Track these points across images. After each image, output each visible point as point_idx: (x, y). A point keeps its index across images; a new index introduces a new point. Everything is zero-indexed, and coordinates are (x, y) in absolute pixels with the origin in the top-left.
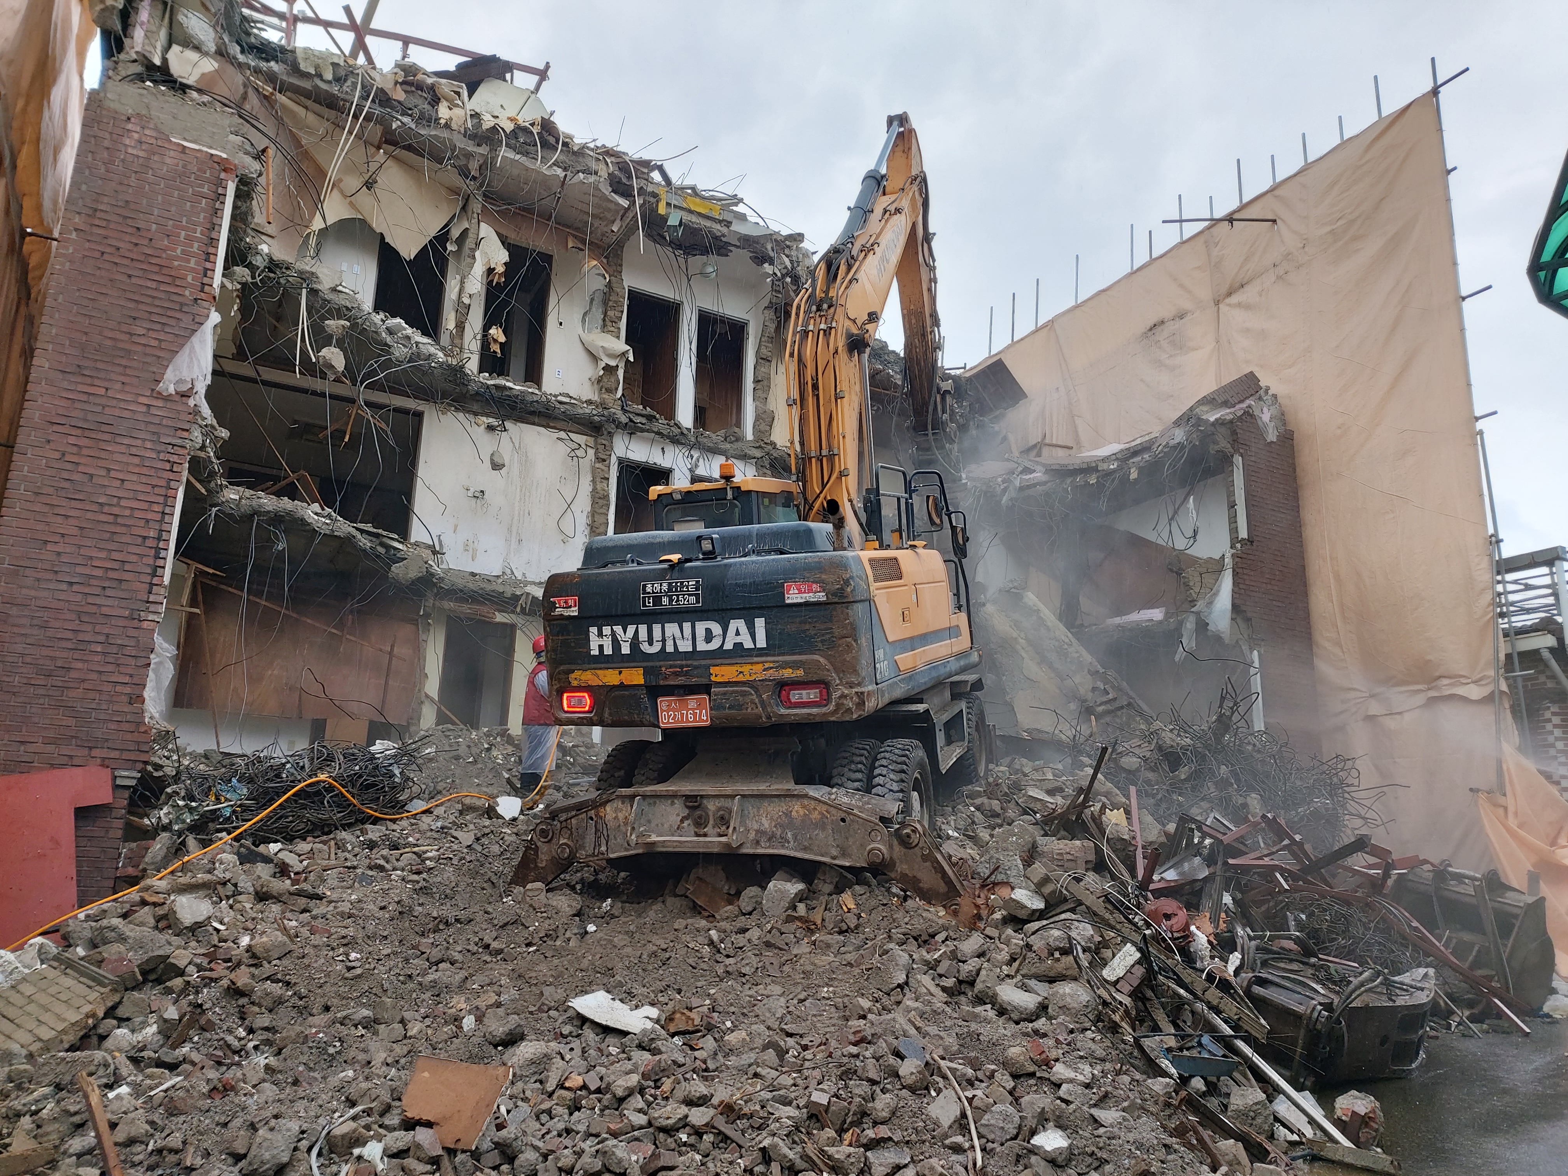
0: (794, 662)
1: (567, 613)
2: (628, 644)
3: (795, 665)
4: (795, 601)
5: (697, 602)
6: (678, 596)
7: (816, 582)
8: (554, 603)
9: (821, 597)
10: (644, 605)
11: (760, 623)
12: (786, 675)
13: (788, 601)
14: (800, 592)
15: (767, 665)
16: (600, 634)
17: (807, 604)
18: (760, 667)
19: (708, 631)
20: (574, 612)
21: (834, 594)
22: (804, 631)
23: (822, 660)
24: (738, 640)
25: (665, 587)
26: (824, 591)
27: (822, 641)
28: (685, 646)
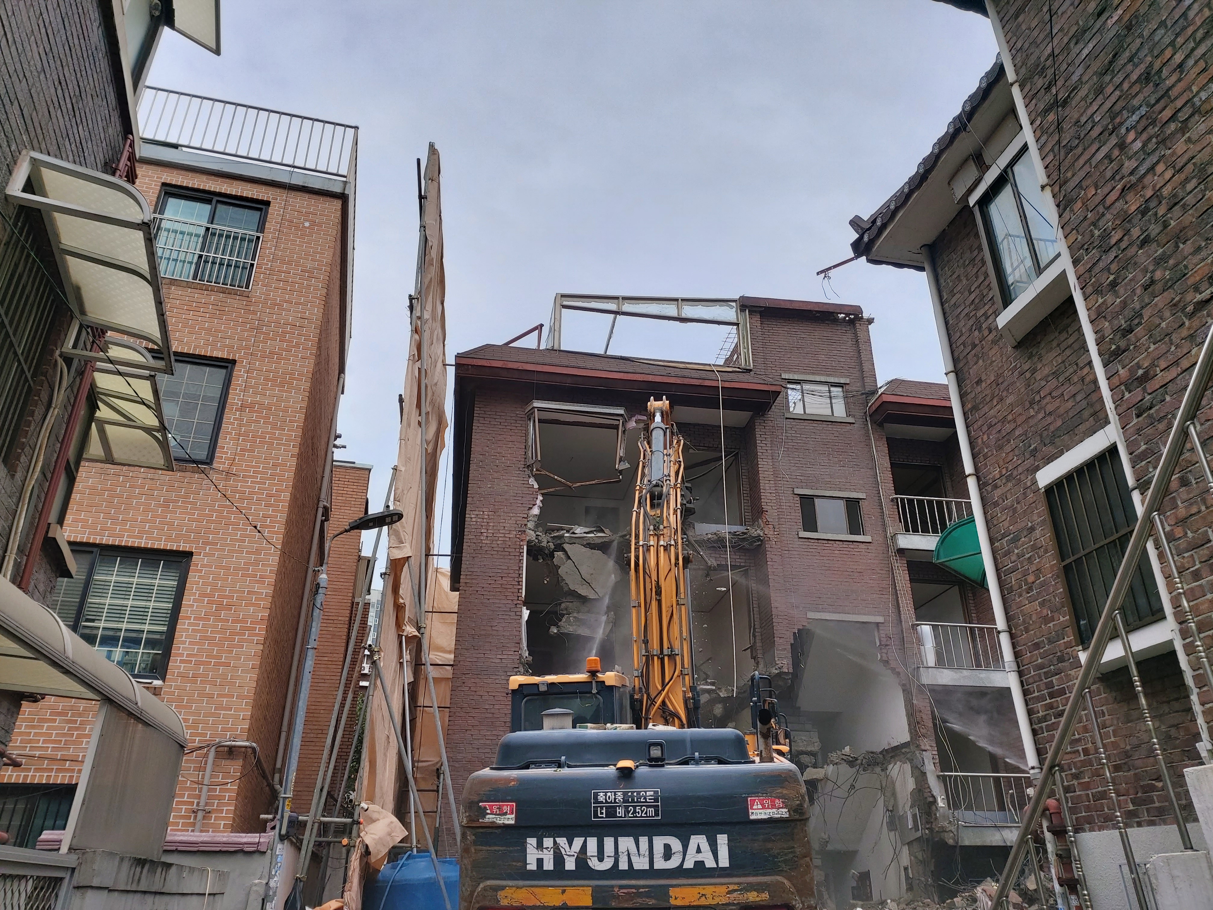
0: (759, 884)
1: (501, 821)
2: (573, 859)
3: (759, 888)
4: (759, 817)
5: (657, 814)
6: (635, 807)
7: (779, 798)
8: (485, 808)
9: (784, 813)
10: (596, 816)
11: (722, 840)
12: (751, 899)
13: (752, 817)
14: (764, 808)
15: (731, 887)
16: (540, 846)
17: (770, 821)
18: (723, 889)
19: (667, 848)
20: (510, 820)
21: (795, 811)
22: (768, 850)
23: (785, 881)
24: (699, 857)
25: (620, 796)
26: (786, 807)
27: (785, 861)
28: (641, 864)
